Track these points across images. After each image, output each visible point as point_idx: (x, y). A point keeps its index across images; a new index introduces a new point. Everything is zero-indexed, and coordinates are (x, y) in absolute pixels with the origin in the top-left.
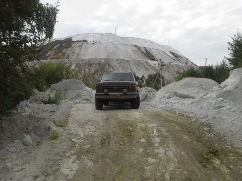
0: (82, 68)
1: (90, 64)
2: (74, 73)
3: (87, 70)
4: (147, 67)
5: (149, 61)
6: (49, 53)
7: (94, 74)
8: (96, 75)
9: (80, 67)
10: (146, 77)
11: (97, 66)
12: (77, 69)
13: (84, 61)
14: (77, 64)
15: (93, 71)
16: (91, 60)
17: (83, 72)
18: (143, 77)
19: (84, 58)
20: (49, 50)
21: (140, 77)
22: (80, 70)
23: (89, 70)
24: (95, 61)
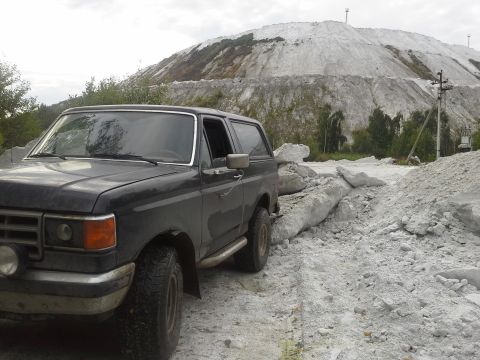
0: (267, 96)
1: (284, 88)
2: (248, 108)
3: (277, 101)
4: (413, 94)
5: (418, 81)
6: (208, 66)
7: (291, 110)
8: (294, 113)
9: (262, 95)
10: (407, 116)
11: (299, 91)
12: (256, 99)
13: (272, 82)
14: (257, 89)
15: (288, 104)
16: (287, 78)
17: (267, 105)
18: (400, 116)
19: (274, 75)
20: (209, 61)
21: (393, 116)
22: (262, 100)
23: (281, 101)
24: (295, 81)
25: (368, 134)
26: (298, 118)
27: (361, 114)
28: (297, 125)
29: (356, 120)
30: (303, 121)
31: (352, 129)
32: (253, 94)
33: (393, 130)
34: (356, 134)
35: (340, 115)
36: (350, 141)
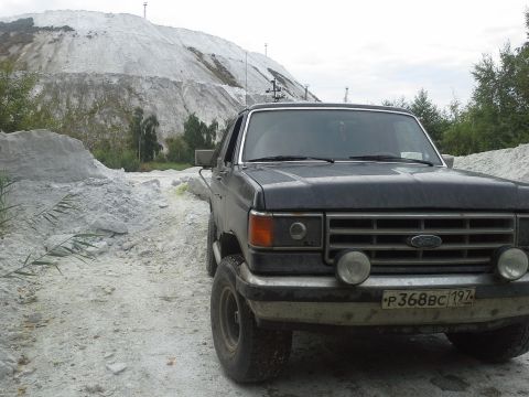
0: (62, 95)
1: (82, 86)
2: (39, 108)
3: (75, 101)
7: (93, 112)
8: (97, 116)
9: (56, 93)
10: (222, 125)
11: (101, 92)
12: (48, 98)
13: (67, 79)
14: (48, 85)
15: (90, 105)
16: (85, 75)
17: (63, 105)
18: (215, 124)
19: (66, 71)
21: (208, 124)
22: (57, 100)
23: (80, 101)
24: (95, 79)
25: (183, 142)
26: (103, 122)
27: (173, 121)
28: (103, 130)
29: (170, 127)
30: (109, 126)
31: (165, 136)
32: (44, 92)
33: (208, 137)
34: (169, 141)
35: (154, 121)
36: (165, 150)
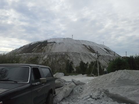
0: (51, 58)
1: (56, 55)
2: (46, 61)
3: (54, 59)
4: (90, 57)
5: (92, 53)
6: (34, 49)
7: (58, 61)
8: (59, 62)
9: (50, 57)
10: (89, 63)
11: (60, 56)
12: (48, 58)
13: (53, 54)
14: (48, 55)
15: (57, 60)
16: (57, 53)
17: (51, 60)
18: (88, 63)
19: (53, 52)
20: (34, 48)
21: (86, 63)
22: (50, 59)
23: (55, 59)
24: (59, 54)
25: (79, 68)
26: (60, 63)
27: (77, 63)
28: (60, 65)
29: (76, 64)
30: (62, 64)
31: (75, 67)
32: (47, 57)
33: (86, 67)
34: (76, 68)
35: (72, 63)
36: (75, 70)
